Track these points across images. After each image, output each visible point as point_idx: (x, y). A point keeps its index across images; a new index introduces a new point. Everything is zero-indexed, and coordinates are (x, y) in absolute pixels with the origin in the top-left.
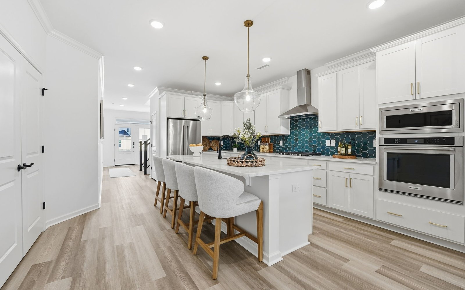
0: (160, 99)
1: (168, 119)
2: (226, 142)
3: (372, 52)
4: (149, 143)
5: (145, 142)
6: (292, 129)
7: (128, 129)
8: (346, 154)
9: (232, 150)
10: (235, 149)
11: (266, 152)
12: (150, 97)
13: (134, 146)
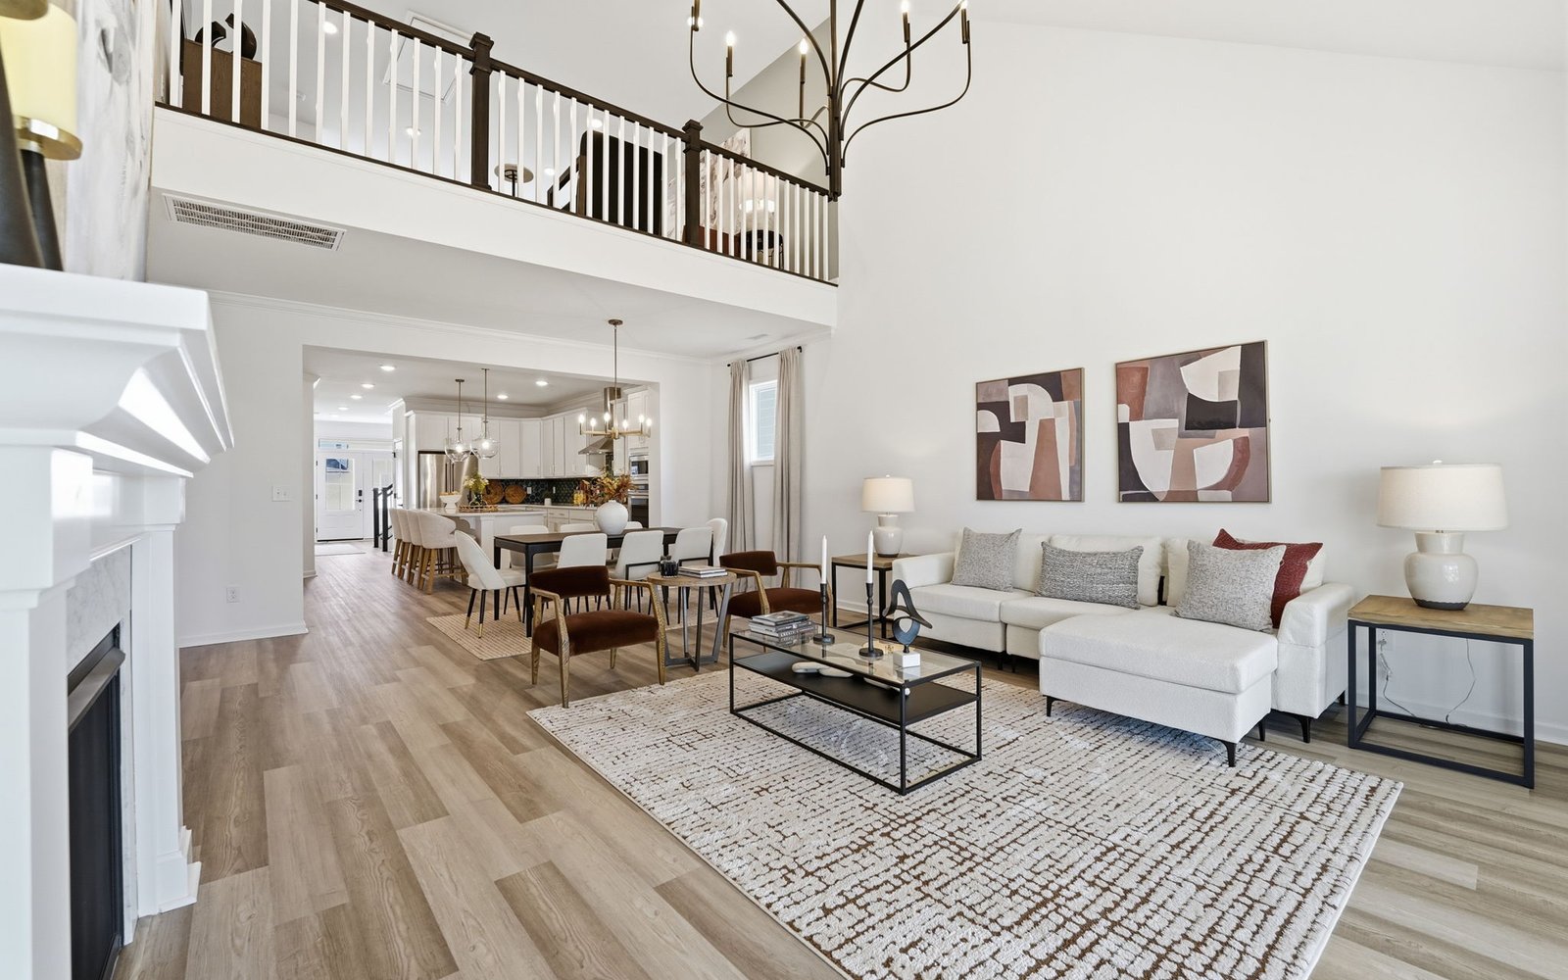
0: (408, 417)
1: (420, 452)
4: (391, 493)
5: (385, 490)
9: (543, 503)
10: (548, 501)
12: (393, 410)
13: (360, 498)
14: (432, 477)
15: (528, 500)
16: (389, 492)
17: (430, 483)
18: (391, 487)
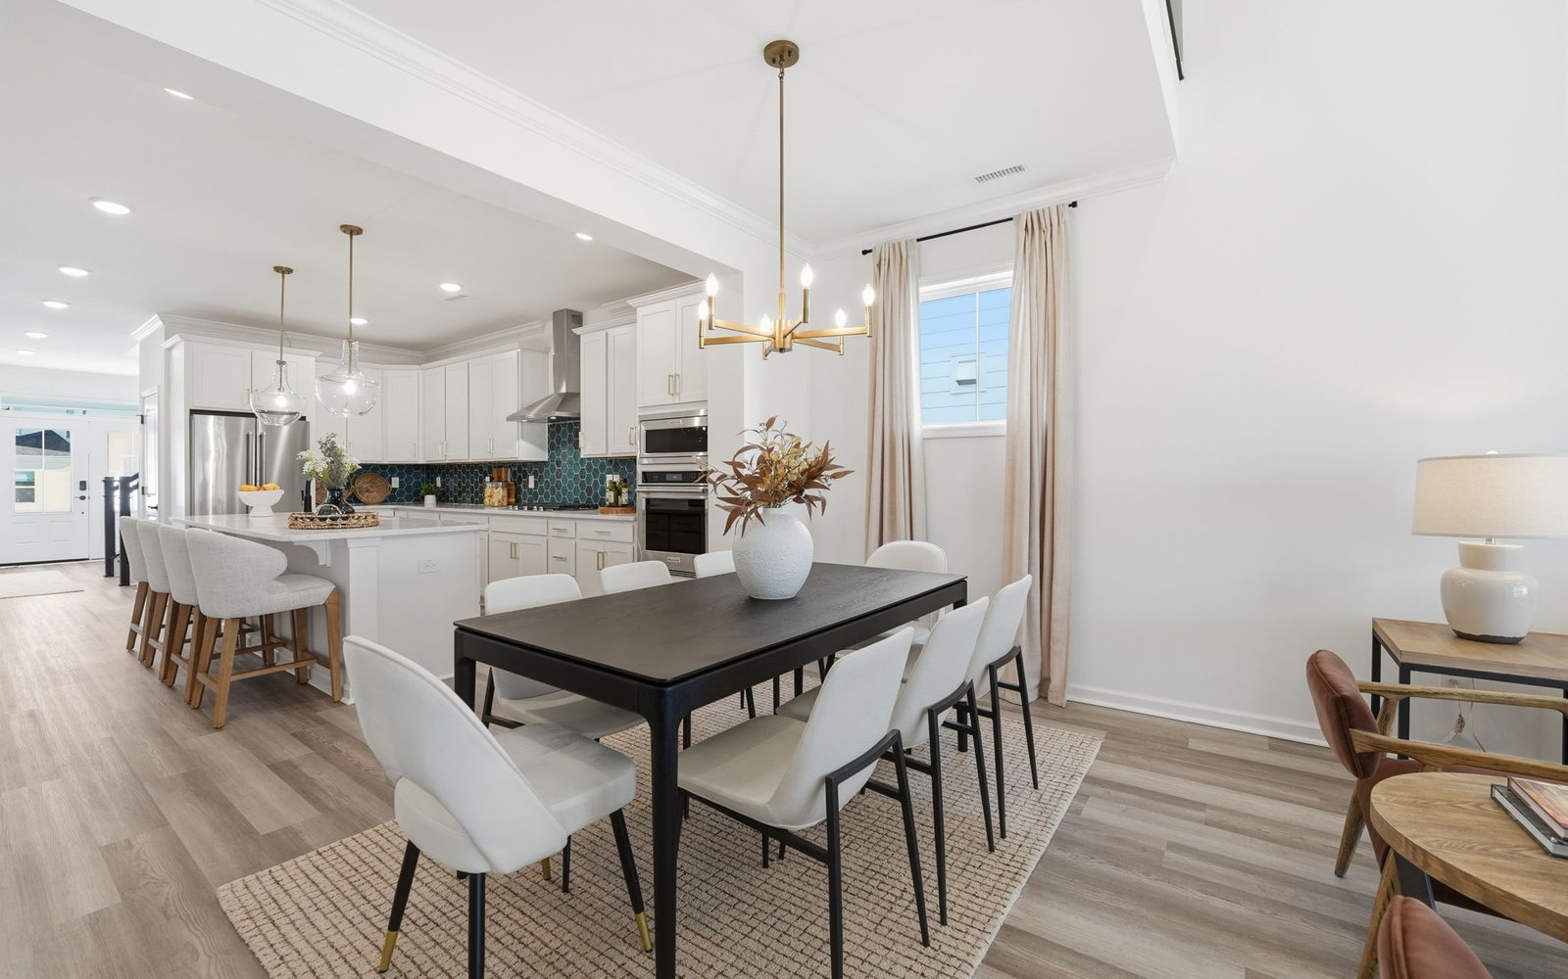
0: (170, 349)
1: (193, 413)
2: (409, 480)
3: (630, 306)
4: (137, 487)
5: (125, 481)
6: (552, 447)
7: (68, 433)
8: (616, 504)
9: (420, 501)
10: (430, 499)
11: (496, 504)
12: (139, 338)
13: (83, 493)
14: (217, 458)
15: (393, 498)
16: (132, 484)
17: (212, 468)
18: (136, 476)
